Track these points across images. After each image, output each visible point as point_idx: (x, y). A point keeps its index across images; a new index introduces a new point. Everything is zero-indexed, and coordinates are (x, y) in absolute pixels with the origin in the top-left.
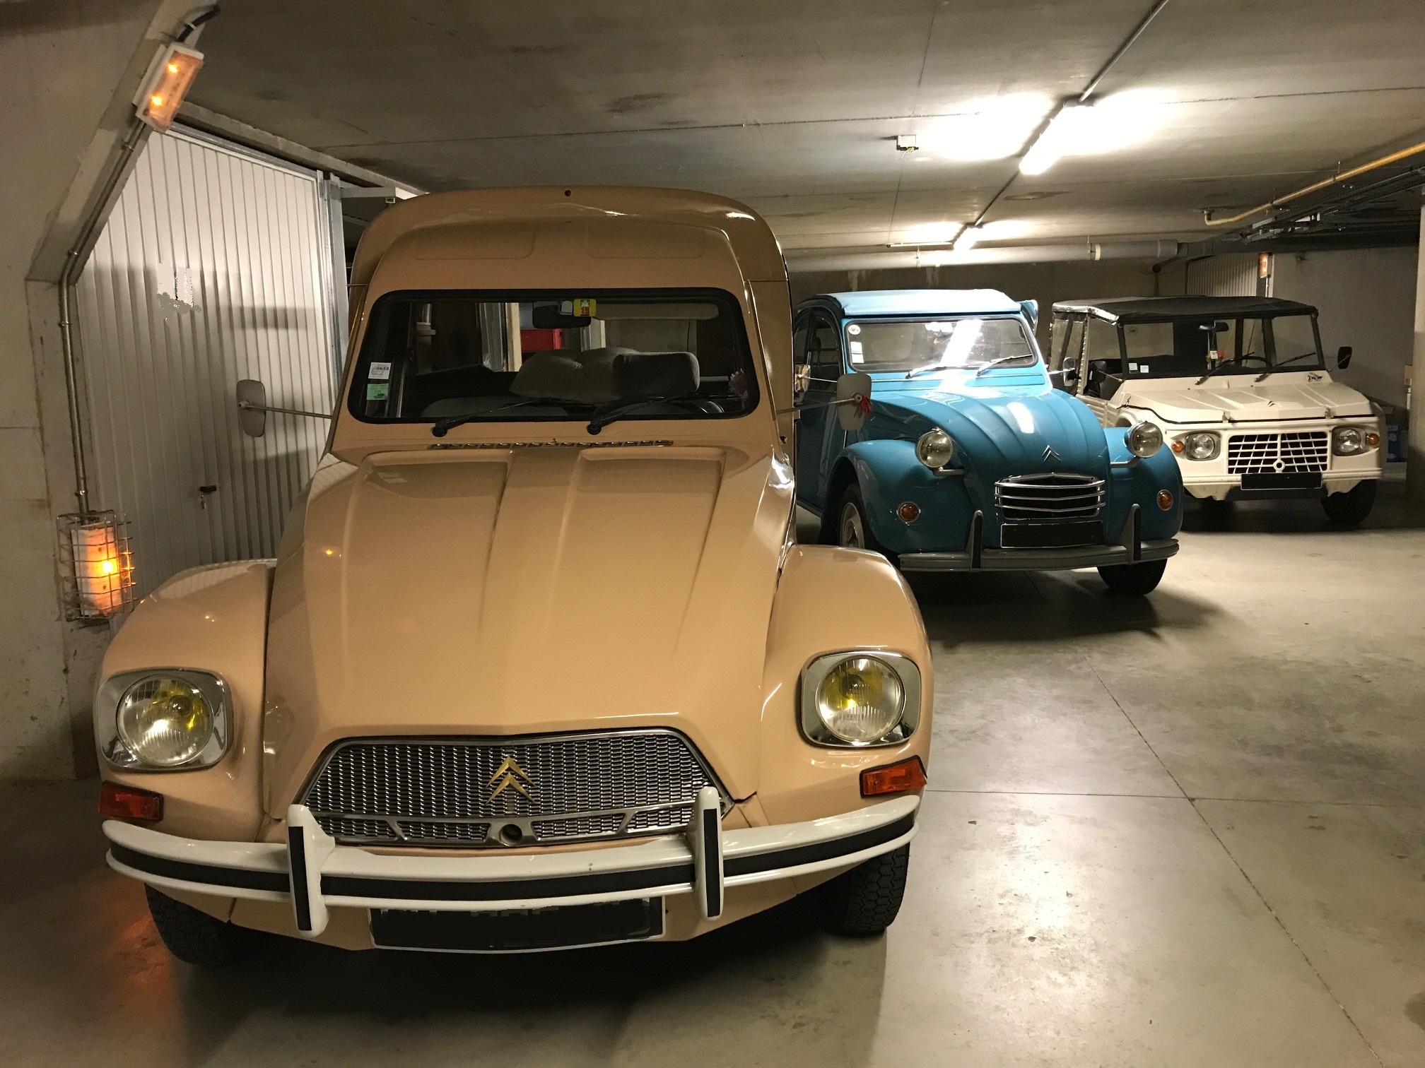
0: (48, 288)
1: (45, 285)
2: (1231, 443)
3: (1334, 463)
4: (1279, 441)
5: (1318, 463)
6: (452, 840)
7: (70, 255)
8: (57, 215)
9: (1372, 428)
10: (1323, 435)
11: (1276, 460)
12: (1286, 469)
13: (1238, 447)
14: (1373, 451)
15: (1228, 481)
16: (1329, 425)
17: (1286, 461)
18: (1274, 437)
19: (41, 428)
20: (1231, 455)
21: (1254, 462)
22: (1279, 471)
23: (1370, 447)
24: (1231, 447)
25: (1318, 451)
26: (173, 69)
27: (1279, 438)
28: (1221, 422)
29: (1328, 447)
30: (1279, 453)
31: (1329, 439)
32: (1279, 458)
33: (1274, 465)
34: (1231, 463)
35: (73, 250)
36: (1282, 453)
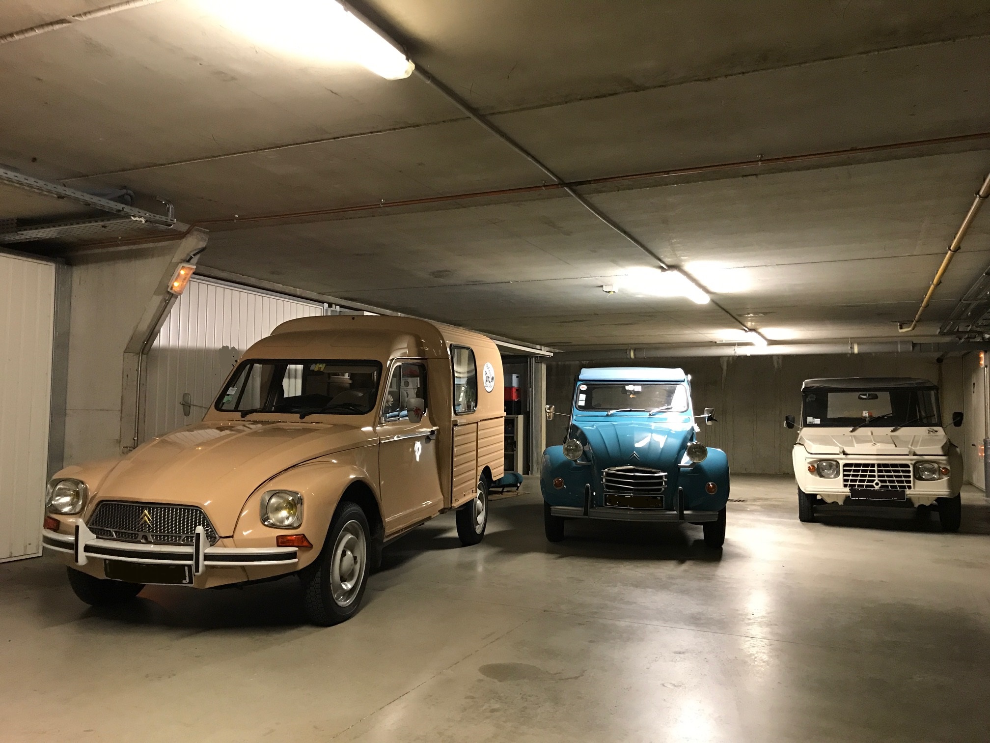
0: (134, 356)
1: (132, 354)
2: (844, 468)
3: (916, 484)
4: (876, 469)
5: (905, 484)
6: (128, 539)
7: (143, 343)
8: (137, 327)
9: (944, 464)
10: (907, 466)
11: (875, 480)
12: (882, 487)
13: (850, 471)
14: (946, 478)
15: (842, 492)
16: (911, 460)
17: (882, 481)
18: (873, 465)
19: (122, 411)
20: (845, 475)
21: (861, 481)
22: (877, 487)
23: (944, 476)
24: (844, 471)
25: (905, 477)
26: (182, 272)
27: (876, 466)
28: (838, 454)
29: (911, 474)
30: (876, 476)
31: (911, 469)
32: (877, 479)
33: (874, 484)
34: (845, 481)
35: (145, 341)
36: (879, 476)
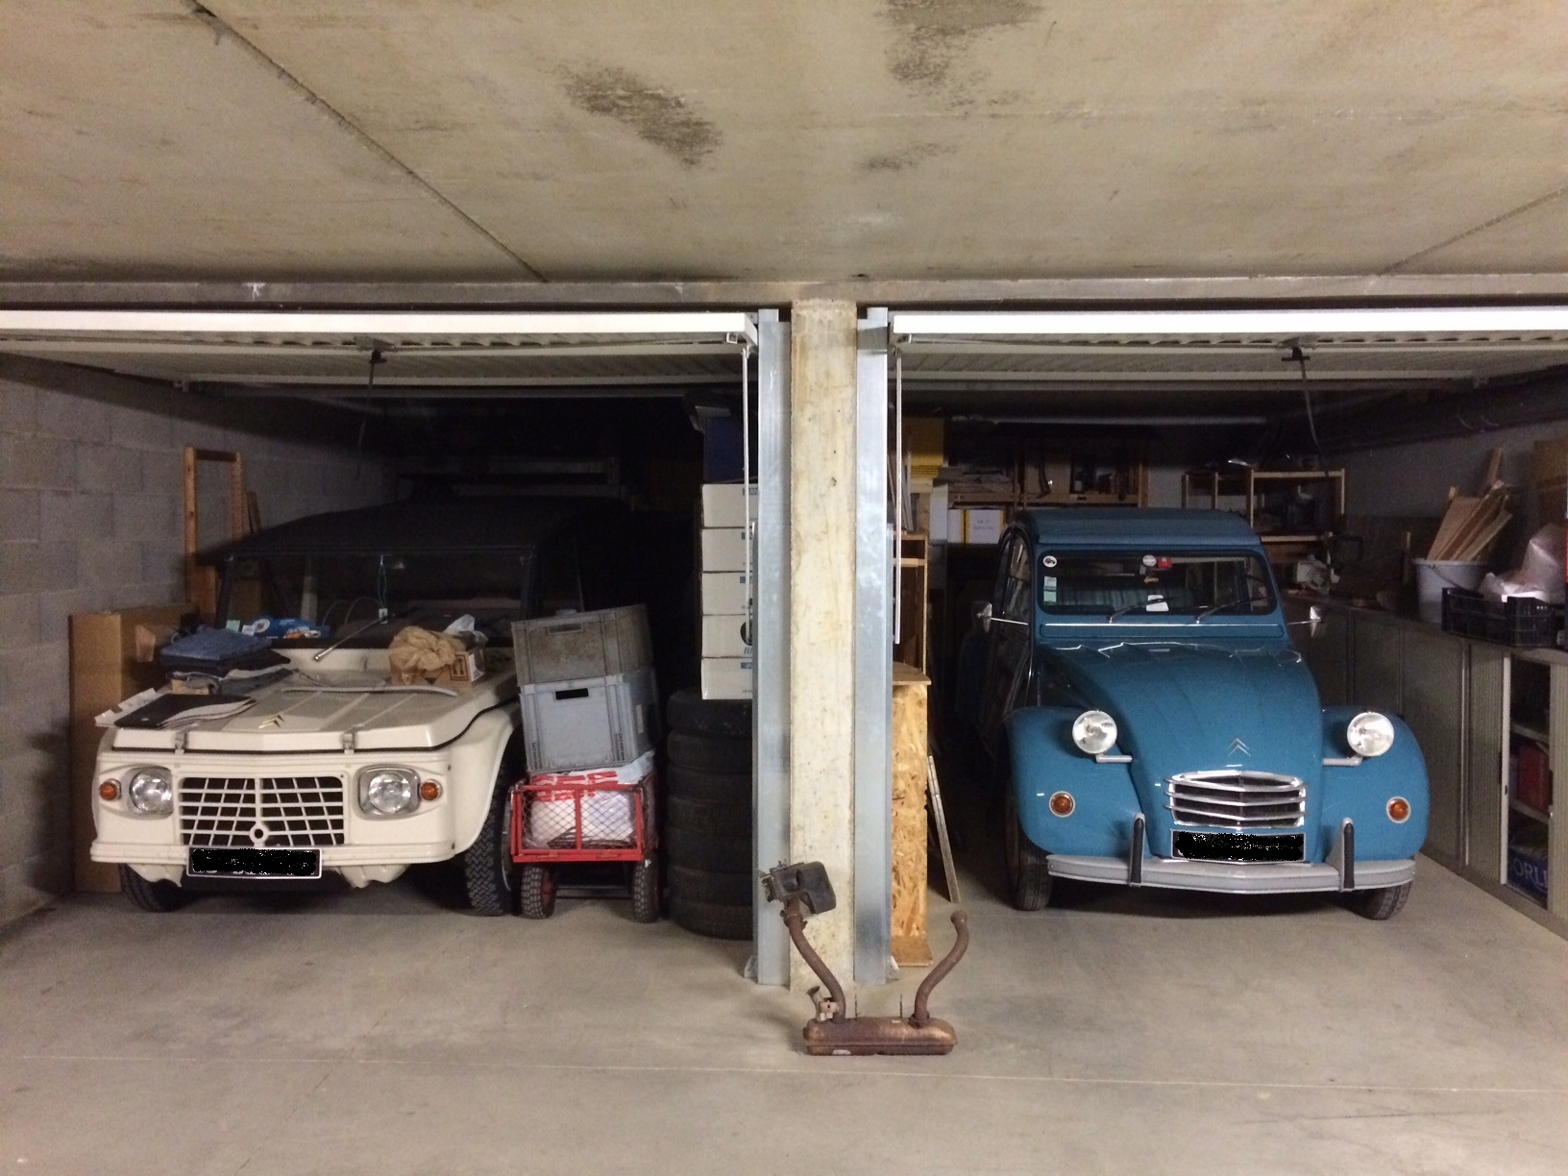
2: (184, 791)
3: (358, 829)
4: (258, 791)
5: (330, 831)
10: (334, 782)
11: (254, 823)
12: (272, 840)
13: (197, 798)
16: (346, 765)
17: (273, 826)
18: (252, 783)
20: (186, 810)
21: (222, 825)
22: (258, 843)
24: (184, 797)
25: (330, 810)
27: (259, 785)
28: (172, 751)
30: (259, 812)
31: (347, 789)
32: (259, 821)
33: (251, 834)
34: (188, 824)
36: (266, 812)
